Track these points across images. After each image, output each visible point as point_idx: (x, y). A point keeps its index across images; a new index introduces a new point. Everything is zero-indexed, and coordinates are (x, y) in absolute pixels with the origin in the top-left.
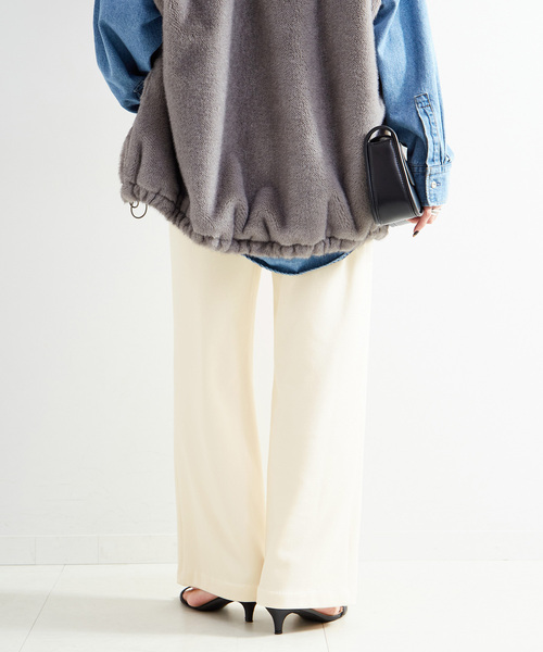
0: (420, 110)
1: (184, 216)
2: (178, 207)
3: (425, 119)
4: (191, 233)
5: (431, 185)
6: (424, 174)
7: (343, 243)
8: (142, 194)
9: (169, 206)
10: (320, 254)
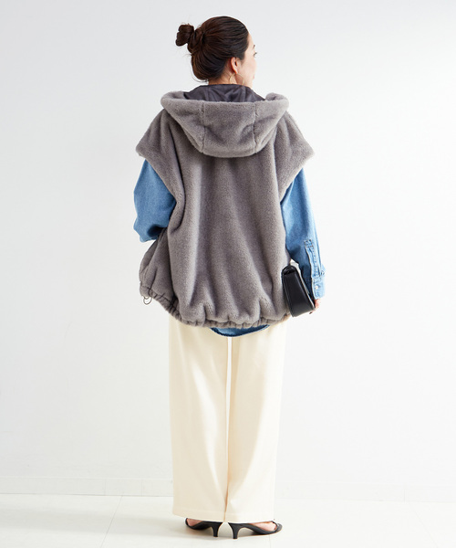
0: (307, 249)
1: (175, 310)
2: (172, 305)
3: (310, 254)
4: (181, 320)
5: (314, 288)
6: (311, 282)
7: (268, 321)
8: (154, 295)
9: (167, 303)
10: (256, 326)
